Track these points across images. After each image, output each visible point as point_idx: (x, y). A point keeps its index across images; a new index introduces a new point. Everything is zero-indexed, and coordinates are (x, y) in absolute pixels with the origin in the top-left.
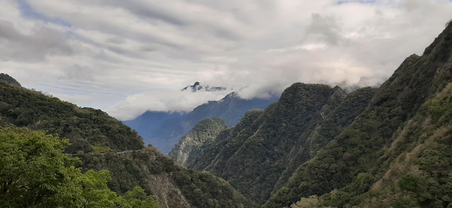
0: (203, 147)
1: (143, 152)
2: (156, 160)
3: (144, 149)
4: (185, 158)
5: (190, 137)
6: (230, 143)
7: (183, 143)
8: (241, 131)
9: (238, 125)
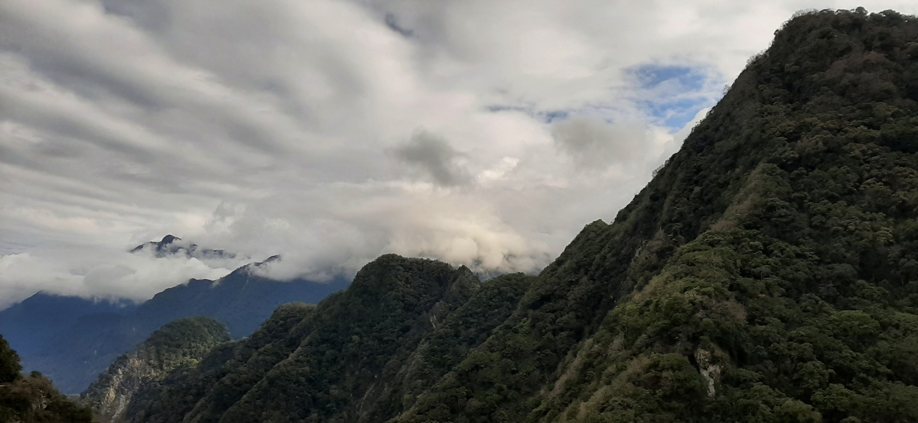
0: (168, 381)
1: (16, 389)
2: (46, 409)
3: (19, 383)
4: (120, 406)
5: (138, 357)
6: (232, 375)
7: (120, 372)
8: (261, 350)
9: (255, 336)
